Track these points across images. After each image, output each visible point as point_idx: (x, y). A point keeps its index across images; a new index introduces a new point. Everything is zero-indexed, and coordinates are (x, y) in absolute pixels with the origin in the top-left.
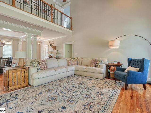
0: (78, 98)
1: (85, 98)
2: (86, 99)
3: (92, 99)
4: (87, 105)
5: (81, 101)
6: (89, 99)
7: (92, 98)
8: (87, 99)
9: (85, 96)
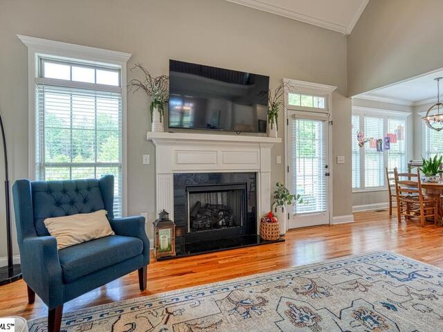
0: (340, 318)
1: (313, 310)
2: (310, 308)
3: (288, 300)
4: (315, 293)
5: (332, 308)
6: (298, 304)
7: (289, 304)
8: (307, 305)
9: (308, 317)
